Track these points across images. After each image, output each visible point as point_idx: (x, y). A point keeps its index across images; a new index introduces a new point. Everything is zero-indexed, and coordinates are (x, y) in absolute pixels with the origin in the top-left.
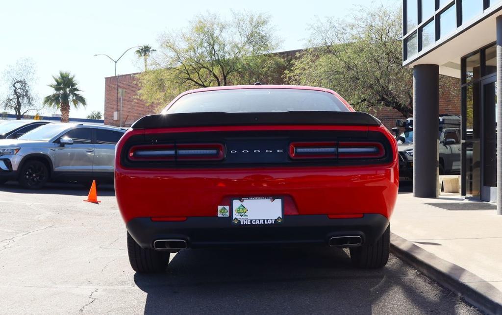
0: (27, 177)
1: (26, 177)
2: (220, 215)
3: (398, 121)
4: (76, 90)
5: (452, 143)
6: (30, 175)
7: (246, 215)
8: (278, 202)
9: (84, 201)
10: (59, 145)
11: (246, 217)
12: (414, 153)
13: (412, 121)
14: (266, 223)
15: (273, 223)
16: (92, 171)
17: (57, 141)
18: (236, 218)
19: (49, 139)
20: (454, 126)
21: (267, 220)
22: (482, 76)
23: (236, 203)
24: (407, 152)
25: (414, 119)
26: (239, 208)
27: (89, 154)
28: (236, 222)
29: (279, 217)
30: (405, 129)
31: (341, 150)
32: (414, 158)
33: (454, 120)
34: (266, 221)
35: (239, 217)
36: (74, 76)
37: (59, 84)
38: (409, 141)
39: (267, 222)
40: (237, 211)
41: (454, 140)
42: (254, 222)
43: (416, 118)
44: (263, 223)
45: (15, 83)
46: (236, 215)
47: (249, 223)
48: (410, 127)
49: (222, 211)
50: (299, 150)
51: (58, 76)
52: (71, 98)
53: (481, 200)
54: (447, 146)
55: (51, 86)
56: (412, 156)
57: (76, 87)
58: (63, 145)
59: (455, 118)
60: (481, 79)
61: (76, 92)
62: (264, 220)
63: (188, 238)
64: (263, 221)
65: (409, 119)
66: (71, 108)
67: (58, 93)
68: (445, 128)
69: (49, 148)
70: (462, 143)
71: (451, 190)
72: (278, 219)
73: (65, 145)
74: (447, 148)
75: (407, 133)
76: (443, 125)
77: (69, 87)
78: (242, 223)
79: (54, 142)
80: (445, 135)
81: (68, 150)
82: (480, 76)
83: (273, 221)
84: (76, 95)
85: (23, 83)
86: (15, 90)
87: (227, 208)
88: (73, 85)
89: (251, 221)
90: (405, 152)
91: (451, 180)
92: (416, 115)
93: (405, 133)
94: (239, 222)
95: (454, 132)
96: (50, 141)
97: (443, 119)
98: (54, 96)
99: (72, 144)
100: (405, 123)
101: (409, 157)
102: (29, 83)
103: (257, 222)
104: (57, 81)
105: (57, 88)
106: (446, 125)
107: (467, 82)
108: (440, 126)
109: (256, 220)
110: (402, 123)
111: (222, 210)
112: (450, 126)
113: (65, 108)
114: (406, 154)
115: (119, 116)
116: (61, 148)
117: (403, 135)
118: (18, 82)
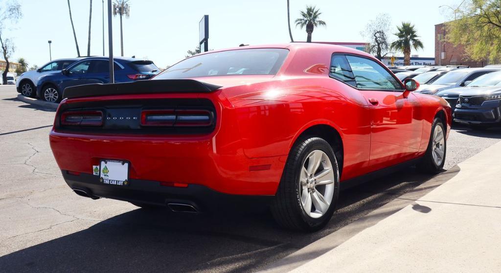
2: (94, 173)
4: (416, 36)
23: (103, 165)
26: (104, 169)
28: (101, 181)
35: (103, 177)
36: (413, 26)
37: (401, 32)
40: (103, 171)
45: (376, 33)
46: (102, 175)
47: (108, 183)
49: (95, 170)
51: (401, 26)
52: (411, 42)
55: (396, 34)
57: (415, 34)
61: (415, 38)
66: (411, 50)
67: (402, 39)
77: (409, 35)
78: (105, 182)
84: (414, 40)
85: (381, 32)
86: (376, 39)
87: (98, 167)
88: (413, 32)
94: (103, 181)
98: (398, 42)
102: (386, 33)
104: (400, 30)
105: (400, 36)
109: (112, 181)
113: (407, 50)
115: (446, 56)
118: (378, 32)
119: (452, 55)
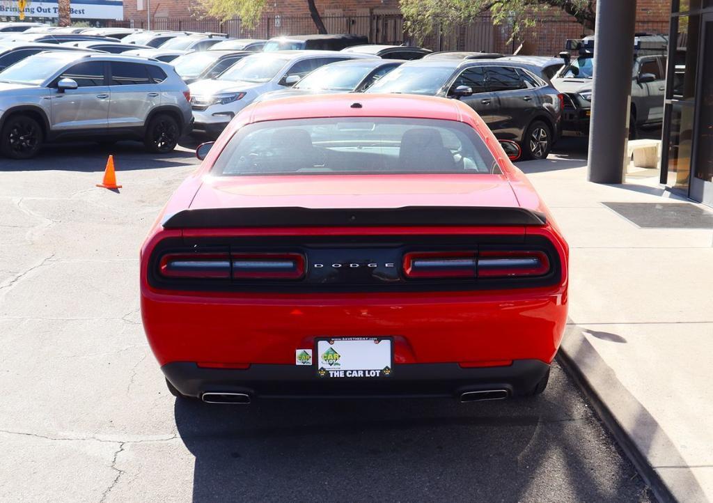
0: (12, 141)
1: (10, 142)
2: (298, 363)
3: (570, 42)
5: (651, 80)
6: (16, 138)
7: (337, 364)
8: (386, 345)
9: (97, 186)
10: (57, 90)
11: (337, 366)
12: (592, 95)
13: (591, 43)
14: (367, 375)
15: (378, 375)
16: (106, 127)
17: (54, 84)
18: (322, 368)
19: (41, 81)
20: (655, 52)
21: (369, 371)
22: (704, 8)
23: (323, 346)
24: (581, 94)
25: (595, 38)
26: (328, 353)
27: (103, 100)
28: (323, 374)
29: (387, 367)
30: (580, 53)
31: (481, 262)
32: (592, 104)
33: (655, 43)
34: (367, 372)
35: (327, 367)
38: (585, 75)
39: (369, 374)
40: (325, 357)
41: (653, 76)
42: (350, 374)
43: (600, 36)
44: (362, 376)
46: (322, 364)
47: (342, 375)
48: (587, 52)
49: (302, 357)
50: (418, 263)
53: (689, 196)
54: (643, 85)
56: (590, 101)
58: (62, 90)
59: (657, 39)
60: (702, 11)
62: (364, 371)
63: (252, 391)
64: (362, 372)
65: (586, 39)
68: (642, 55)
69: (42, 96)
70: (666, 104)
71: (644, 163)
72: (385, 369)
73: (66, 90)
74: (642, 87)
75: (581, 61)
76: (638, 52)
78: (332, 376)
79: (49, 86)
80: (640, 65)
81: (69, 97)
82: (702, 6)
83: (378, 372)
87: (310, 352)
89: (345, 372)
90: (578, 94)
91: (645, 150)
92: (600, 32)
93: (579, 59)
94: (328, 373)
95: (655, 61)
96: (43, 85)
97: (639, 42)
99: (76, 88)
100: (579, 45)
101: (583, 103)
103: (355, 374)
106: (642, 52)
107: (681, 11)
108: (634, 52)
109: (352, 371)
110: (576, 44)
111: (302, 355)
112: (649, 52)
114: (579, 98)
115: (146, 4)
116: (61, 94)
117: (575, 63)
119: (159, 4)
